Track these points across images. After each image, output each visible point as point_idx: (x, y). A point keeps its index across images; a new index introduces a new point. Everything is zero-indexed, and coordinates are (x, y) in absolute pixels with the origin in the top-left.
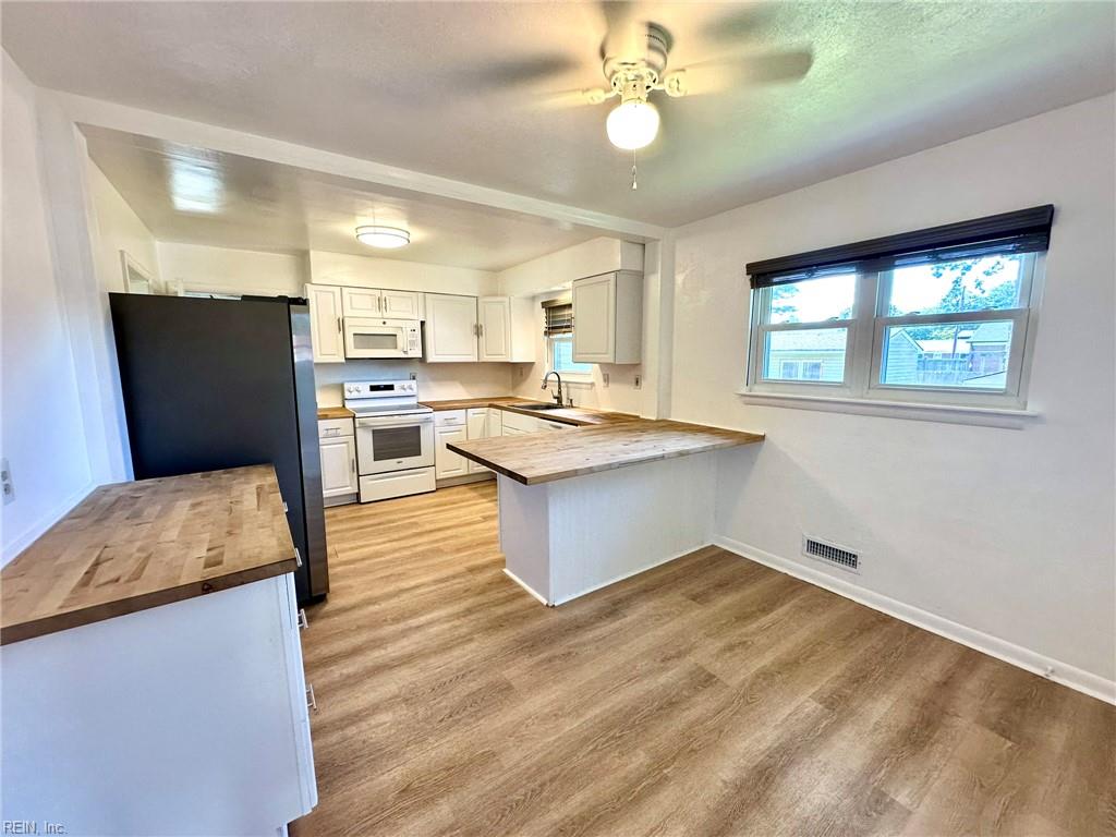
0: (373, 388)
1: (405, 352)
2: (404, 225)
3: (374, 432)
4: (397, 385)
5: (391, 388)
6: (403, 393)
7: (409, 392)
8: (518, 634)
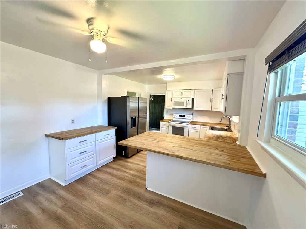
0: (180, 116)
1: (186, 107)
2: (173, 74)
3: (172, 127)
4: (186, 115)
5: (184, 116)
6: (187, 118)
7: (189, 118)
8: (130, 187)
